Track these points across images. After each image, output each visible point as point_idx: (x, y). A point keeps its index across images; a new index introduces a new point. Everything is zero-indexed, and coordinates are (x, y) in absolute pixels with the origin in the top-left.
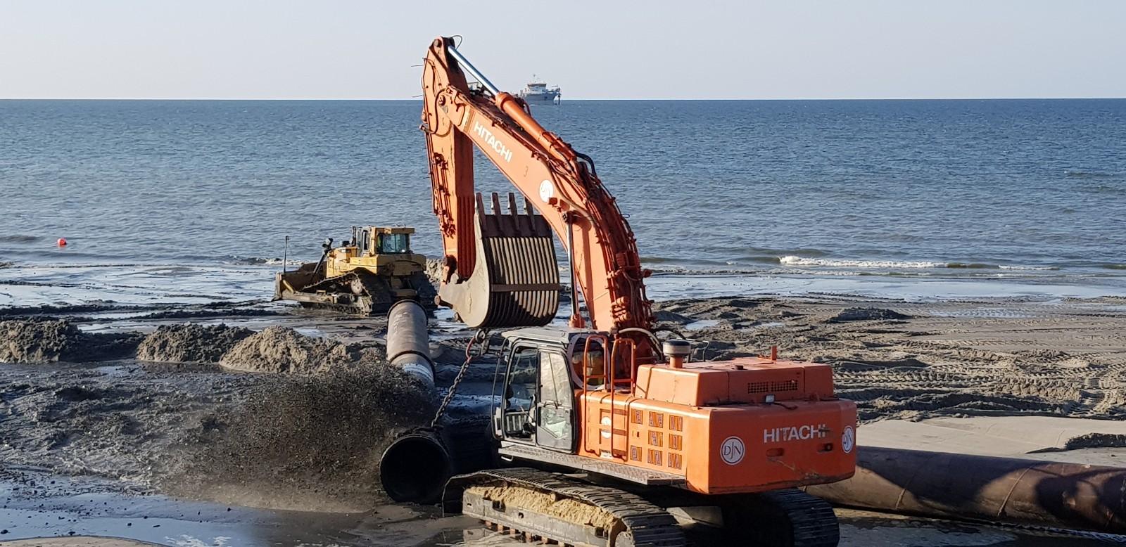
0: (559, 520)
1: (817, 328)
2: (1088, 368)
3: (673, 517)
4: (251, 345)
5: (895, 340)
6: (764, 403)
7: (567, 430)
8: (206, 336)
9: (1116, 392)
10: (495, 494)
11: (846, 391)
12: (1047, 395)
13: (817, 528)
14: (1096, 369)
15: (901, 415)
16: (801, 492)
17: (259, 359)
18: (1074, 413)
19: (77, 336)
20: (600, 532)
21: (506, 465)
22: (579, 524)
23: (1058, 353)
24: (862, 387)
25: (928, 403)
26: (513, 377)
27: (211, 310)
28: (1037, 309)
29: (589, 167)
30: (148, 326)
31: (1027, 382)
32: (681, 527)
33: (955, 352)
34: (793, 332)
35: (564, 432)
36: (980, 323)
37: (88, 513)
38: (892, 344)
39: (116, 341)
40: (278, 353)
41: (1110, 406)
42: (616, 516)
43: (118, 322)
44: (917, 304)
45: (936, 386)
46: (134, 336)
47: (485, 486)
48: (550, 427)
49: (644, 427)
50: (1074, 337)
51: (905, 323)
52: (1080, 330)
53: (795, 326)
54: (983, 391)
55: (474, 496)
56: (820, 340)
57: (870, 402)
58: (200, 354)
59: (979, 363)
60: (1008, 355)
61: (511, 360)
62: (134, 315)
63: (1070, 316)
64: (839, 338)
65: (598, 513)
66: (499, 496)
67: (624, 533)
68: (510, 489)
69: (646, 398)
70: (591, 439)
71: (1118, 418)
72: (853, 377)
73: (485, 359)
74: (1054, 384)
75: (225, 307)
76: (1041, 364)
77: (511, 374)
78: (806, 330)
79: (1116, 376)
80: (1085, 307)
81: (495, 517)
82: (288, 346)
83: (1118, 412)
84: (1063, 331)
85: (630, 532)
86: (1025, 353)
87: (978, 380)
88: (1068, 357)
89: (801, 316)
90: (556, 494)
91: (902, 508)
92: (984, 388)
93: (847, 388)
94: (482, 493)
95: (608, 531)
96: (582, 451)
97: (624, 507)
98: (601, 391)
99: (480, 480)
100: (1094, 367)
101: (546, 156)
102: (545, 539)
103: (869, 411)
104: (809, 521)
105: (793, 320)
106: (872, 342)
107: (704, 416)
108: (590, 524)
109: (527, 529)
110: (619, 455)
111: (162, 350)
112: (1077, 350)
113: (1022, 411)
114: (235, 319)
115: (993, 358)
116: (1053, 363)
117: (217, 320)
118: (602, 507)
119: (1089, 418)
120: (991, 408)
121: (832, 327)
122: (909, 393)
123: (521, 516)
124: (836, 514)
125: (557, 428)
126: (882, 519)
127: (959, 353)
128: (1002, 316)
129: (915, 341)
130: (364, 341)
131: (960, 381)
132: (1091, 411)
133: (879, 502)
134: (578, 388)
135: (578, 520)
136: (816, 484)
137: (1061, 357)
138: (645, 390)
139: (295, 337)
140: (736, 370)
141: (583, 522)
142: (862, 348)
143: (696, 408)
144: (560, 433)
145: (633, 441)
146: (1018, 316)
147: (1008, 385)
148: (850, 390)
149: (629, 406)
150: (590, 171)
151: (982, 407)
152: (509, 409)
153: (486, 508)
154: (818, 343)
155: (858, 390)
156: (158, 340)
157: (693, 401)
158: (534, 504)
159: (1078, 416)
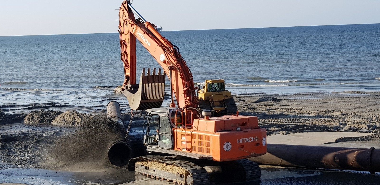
0: (167, 172)
1: (250, 104)
2: (341, 115)
3: (205, 170)
4: (62, 117)
5: (277, 108)
6: (237, 130)
7: (170, 142)
8: (46, 114)
9: (351, 123)
10: (145, 164)
11: (261, 125)
12: (328, 124)
13: (253, 172)
14: (344, 115)
15: (280, 133)
16: (248, 160)
17: (65, 121)
18: (337, 130)
19: (4, 116)
20: (181, 176)
21: (149, 154)
22: (174, 173)
23: (331, 110)
24: (266, 124)
25: (288, 128)
26: (150, 124)
27: (48, 105)
28: (323, 96)
29: (177, 50)
30: (27, 111)
31: (321, 120)
32: (208, 173)
33: (297, 111)
34: (243, 106)
35: (169, 143)
36: (305, 101)
37: (9, 175)
38: (275, 109)
39: (17, 117)
40: (71, 119)
41: (349, 127)
42: (186, 170)
43: (17, 110)
44: (283, 96)
45: (291, 123)
46: (23, 115)
47: (142, 162)
48: (164, 141)
49: (197, 140)
50: (336, 105)
51: (280, 102)
52: (338, 102)
53: (243, 104)
54: (307, 124)
55: (138, 165)
56: (252, 108)
57: (269, 129)
58: (45, 120)
59: (305, 114)
60: (314, 111)
61: (149, 119)
62: (22, 108)
63: (335, 98)
64: (258, 108)
65: (180, 169)
66: (147, 165)
67: (189, 176)
68: (150, 162)
69: (197, 130)
70: (179, 144)
71: (352, 131)
72: (263, 121)
73: (140, 119)
74: (330, 121)
75: (53, 104)
76: (325, 114)
77: (149, 123)
78: (247, 105)
79: (351, 117)
80: (339, 95)
81: (146, 172)
82: (75, 116)
83: (352, 129)
84: (332, 103)
85: (191, 175)
86: (320, 111)
87: (305, 120)
88: (334, 111)
89: (245, 101)
90: (166, 163)
91: (281, 164)
92: (307, 123)
93: (261, 124)
94: (141, 164)
95: (184, 175)
96: (176, 149)
97: (189, 167)
98: (181, 128)
99: (140, 159)
100: (343, 114)
101: (163, 46)
102: (162, 179)
103: (269, 132)
104: (250, 170)
105: (242, 102)
106: (269, 108)
107: (218, 135)
108: (178, 173)
109: (156, 175)
110: (188, 149)
111: (32, 119)
112: (337, 109)
113: (320, 130)
114: (56, 108)
115: (309, 113)
116: (329, 113)
117: (50, 109)
118: (182, 167)
119: (342, 132)
120: (310, 129)
121: (255, 104)
122: (282, 125)
123: (154, 171)
124: (260, 167)
125: (166, 142)
126: (276, 168)
127: (298, 111)
128: (312, 98)
129: (283, 108)
130: (99, 114)
131: (299, 121)
132: (343, 129)
133: (274, 162)
134: (173, 127)
135: (174, 172)
136: (253, 157)
137: (332, 112)
138: (197, 128)
139: (77, 113)
140: (226, 119)
141: (175, 173)
142: (265, 111)
143: (215, 133)
144: (167, 143)
145: (193, 145)
146: (317, 98)
147: (315, 121)
148: (262, 125)
149: (192, 133)
150: (178, 52)
151: (307, 129)
152: (149, 135)
153: (143, 169)
154: (251, 110)
155: (265, 125)
156: (31, 116)
157: (213, 130)
158: (159, 167)
159: (339, 131)
